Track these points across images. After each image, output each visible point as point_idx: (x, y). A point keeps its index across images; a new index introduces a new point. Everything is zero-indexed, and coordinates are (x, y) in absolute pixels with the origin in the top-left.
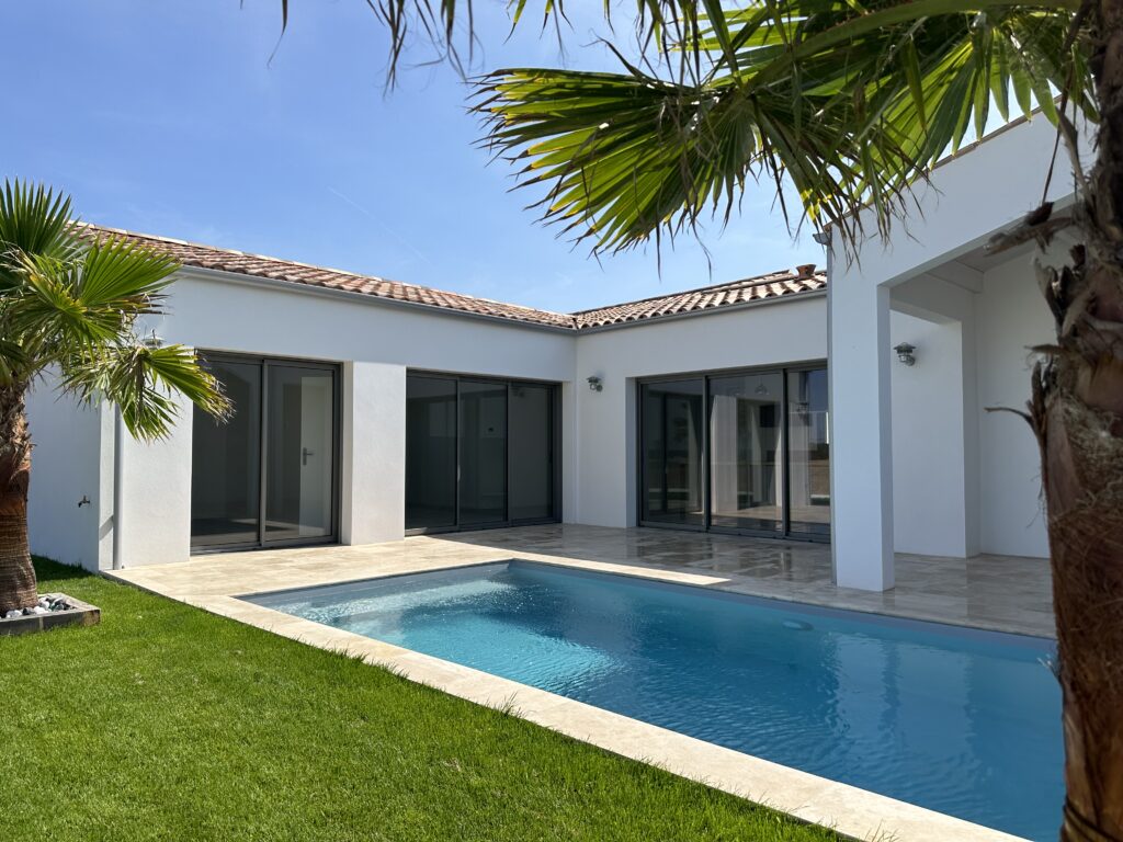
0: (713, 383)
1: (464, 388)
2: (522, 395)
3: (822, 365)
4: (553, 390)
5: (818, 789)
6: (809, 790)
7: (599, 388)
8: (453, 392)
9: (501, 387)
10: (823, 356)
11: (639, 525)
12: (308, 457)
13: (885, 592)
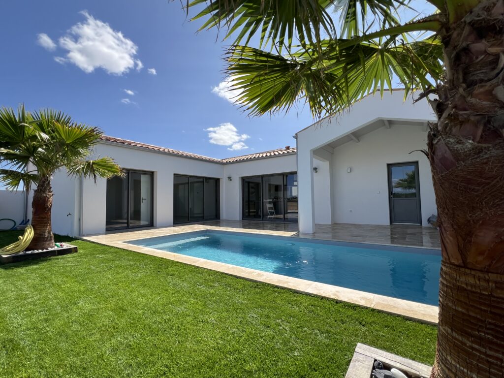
0: (264, 179)
1: (191, 180)
2: (208, 182)
3: (295, 173)
4: (217, 181)
5: (311, 284)
6: (308, 285)
7: (231, 180)
8: (187, 182)
9: (202, 180)
10: (296, 170)
11: (243, 219)
12: (143, 201)
13: (313, 233)
